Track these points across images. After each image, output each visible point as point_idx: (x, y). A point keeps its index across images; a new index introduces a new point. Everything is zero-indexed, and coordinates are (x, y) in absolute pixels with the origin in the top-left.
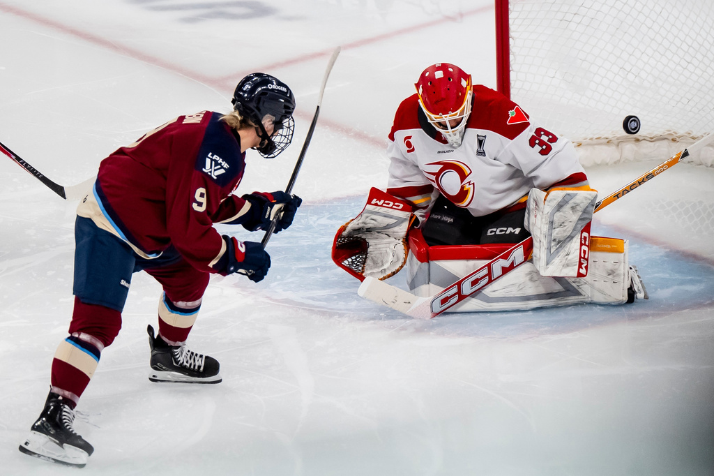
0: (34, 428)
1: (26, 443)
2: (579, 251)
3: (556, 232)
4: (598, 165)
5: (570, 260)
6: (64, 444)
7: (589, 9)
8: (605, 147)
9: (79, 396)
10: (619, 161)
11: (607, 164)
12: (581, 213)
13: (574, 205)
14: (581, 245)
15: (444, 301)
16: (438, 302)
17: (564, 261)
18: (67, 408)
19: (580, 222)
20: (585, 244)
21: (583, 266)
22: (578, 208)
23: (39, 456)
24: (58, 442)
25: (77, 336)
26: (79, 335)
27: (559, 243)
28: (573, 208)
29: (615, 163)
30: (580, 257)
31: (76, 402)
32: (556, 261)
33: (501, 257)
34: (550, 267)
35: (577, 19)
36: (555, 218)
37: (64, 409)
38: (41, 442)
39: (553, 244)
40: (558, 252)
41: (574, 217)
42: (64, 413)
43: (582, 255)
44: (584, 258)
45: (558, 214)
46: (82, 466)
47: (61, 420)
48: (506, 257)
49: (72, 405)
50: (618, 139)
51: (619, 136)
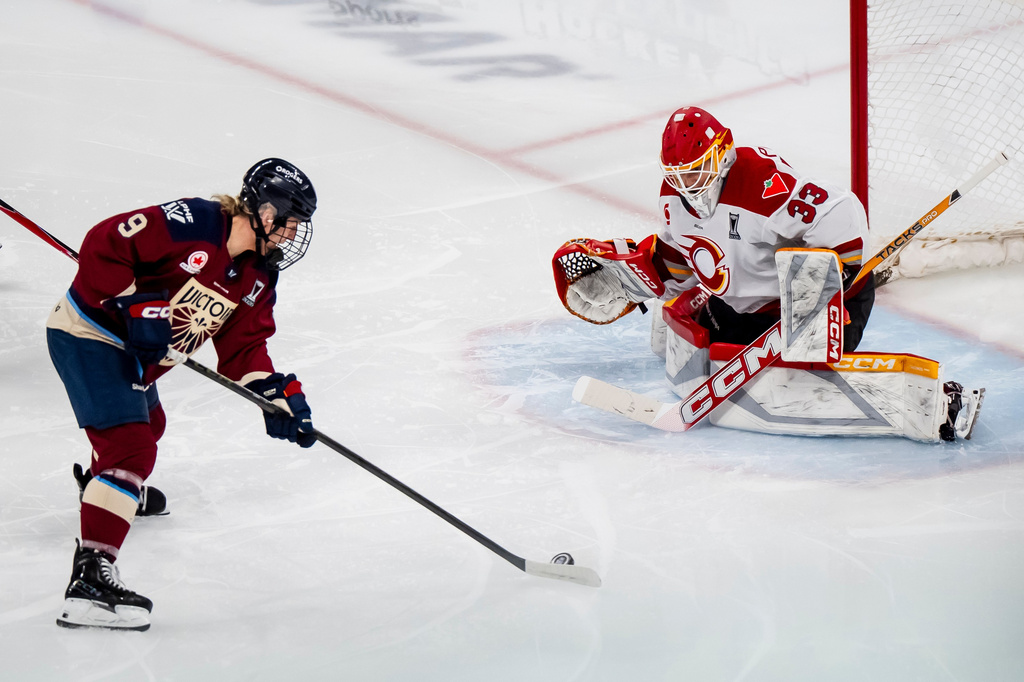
0: (68, 595)
1: (65, 616)
2: (827, 329)
3: (796, 306)
4: (978, 267)
5: (817, 341)
6: (117, 606)
7: (968, 71)
8: (986, 245)
9: (119, 548)
10: (1003, 262)
11: (988, 266)
12: (824, 282)
13: (811, 271)
14: (830, 321)
15: (696, 406)
16: (688, 408)
17: (809, 342)
18: (105, 562)
19: (825, 293)
20: (834, 321)
21: (834, 348)
22: (818, 274)
23: (85, 626)
24: (107, 605)
25: (110, 473)
26: (114, 472)
27: (801, 319)
28: (812, 274)
29: (999, 265)
30: (829, 337)
31: (115, 555)
32: (800, 342)
33: (754, 345)
34: (793, 349)
35: (953, 83)
36: (793, 288)
37: (103, 564)
38: (84, 609)
39: (794, 320)
40: (801, 331)
41: (818, 287)
42: (104, 569)
43: (832, 335)
44: (834, 338)
45: (795, 283)
46: (144, 628)
47: (103, 578)
48: (760, 344)
49: (112, 559)
50: (1002, 235)
51: (1004, 231)
